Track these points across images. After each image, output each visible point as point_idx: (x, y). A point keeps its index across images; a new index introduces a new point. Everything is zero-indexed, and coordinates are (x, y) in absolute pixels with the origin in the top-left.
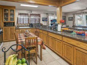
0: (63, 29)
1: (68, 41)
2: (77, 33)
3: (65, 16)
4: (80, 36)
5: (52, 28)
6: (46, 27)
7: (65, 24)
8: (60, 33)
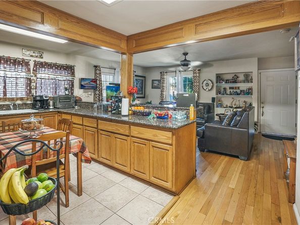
0: (133, 108)
1: (139, 133)
2: (156, 115)
3: (145, 77)
4: (161, 120)
5: (110, 109)
6: (92, 107)
7: (144, 97)
8: (126, 119)
